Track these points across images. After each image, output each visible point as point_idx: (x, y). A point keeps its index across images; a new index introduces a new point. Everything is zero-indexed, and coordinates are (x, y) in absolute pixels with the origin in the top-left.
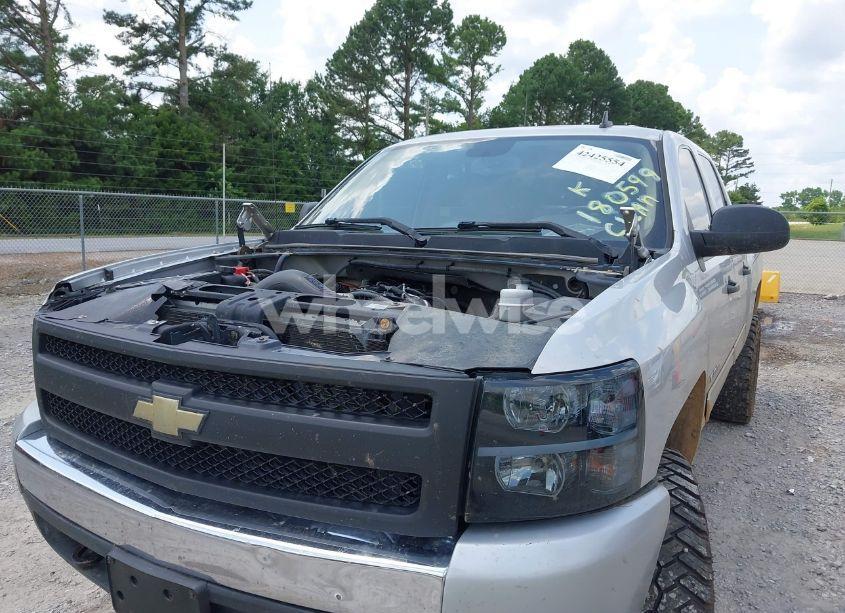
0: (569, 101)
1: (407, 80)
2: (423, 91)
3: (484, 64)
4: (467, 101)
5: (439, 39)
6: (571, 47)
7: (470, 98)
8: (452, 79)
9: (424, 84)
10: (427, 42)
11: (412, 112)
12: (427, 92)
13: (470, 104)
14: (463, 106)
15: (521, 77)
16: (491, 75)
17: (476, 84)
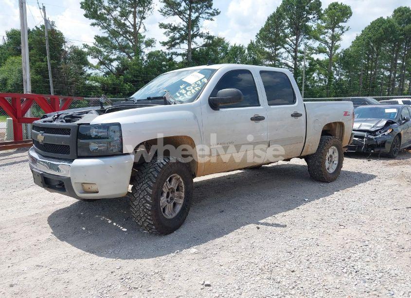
0: (391, 41)
1: (297, 39)
2: (306, 44)
3: (340, 27)
4: (329, 47)
5: (314, 17)
6: (395, 11)
7: (331, 45)
8: (321, 37)
9: (306, 41)
10: (308, 20)
11: (299, 55)
12: (308, 44)
13: (331, 49)
14: (328, 50)
15: (363, 31)
16: (343, 32)
17: (335, 38)
